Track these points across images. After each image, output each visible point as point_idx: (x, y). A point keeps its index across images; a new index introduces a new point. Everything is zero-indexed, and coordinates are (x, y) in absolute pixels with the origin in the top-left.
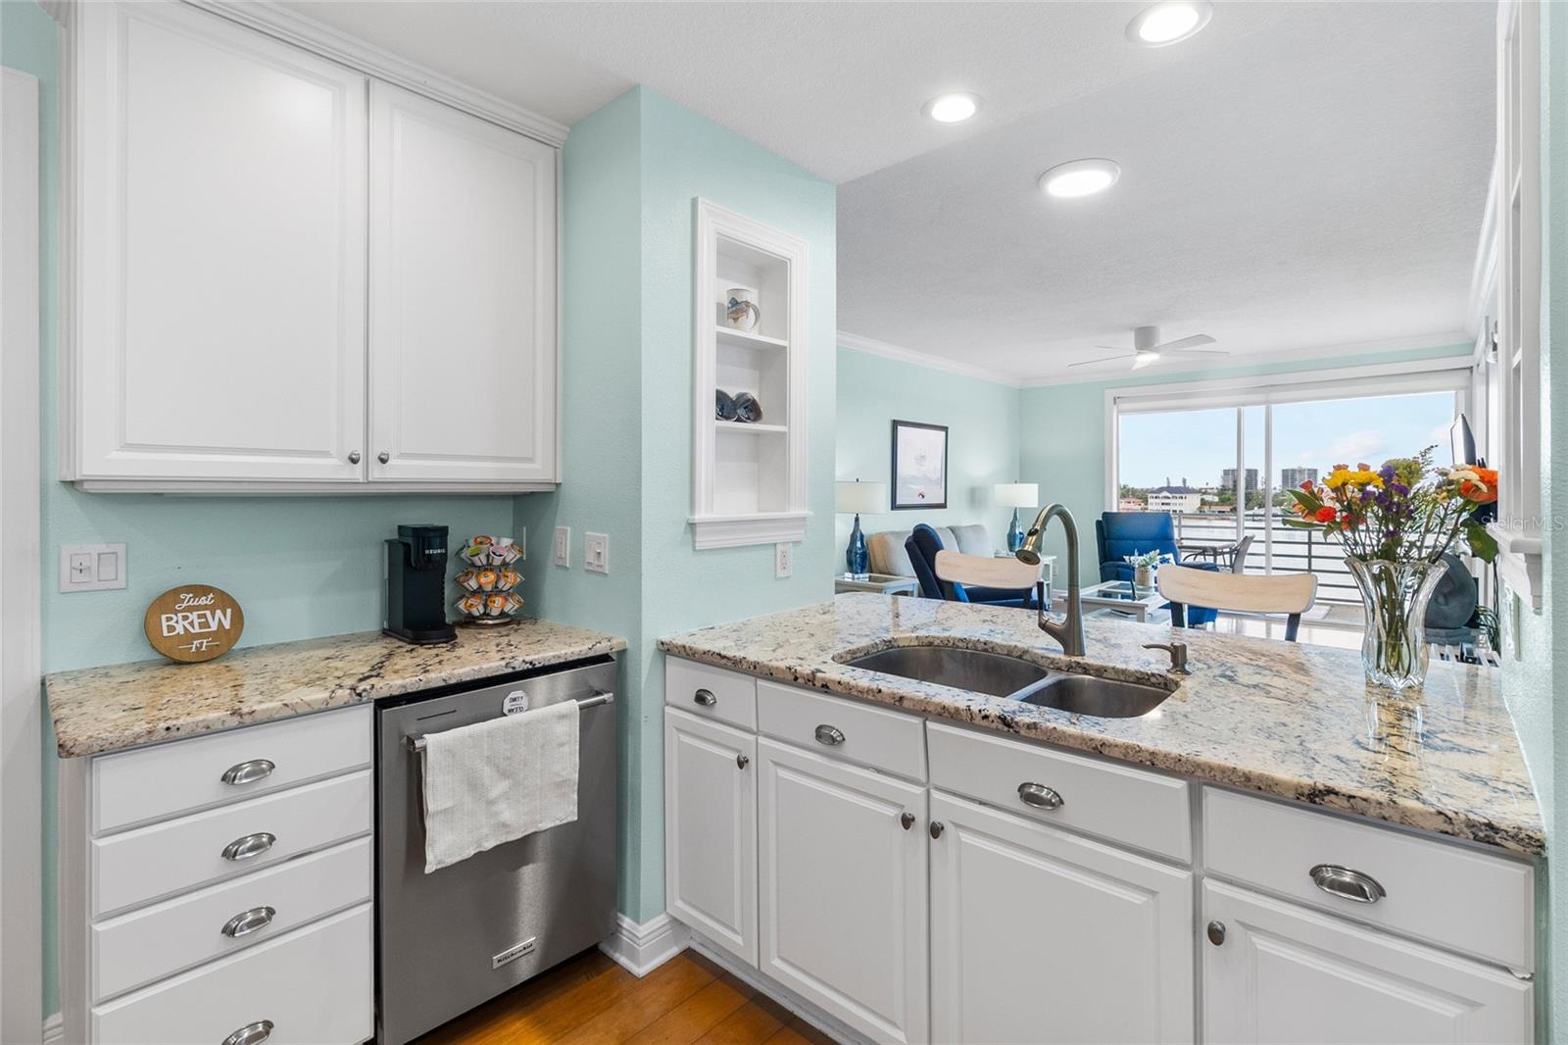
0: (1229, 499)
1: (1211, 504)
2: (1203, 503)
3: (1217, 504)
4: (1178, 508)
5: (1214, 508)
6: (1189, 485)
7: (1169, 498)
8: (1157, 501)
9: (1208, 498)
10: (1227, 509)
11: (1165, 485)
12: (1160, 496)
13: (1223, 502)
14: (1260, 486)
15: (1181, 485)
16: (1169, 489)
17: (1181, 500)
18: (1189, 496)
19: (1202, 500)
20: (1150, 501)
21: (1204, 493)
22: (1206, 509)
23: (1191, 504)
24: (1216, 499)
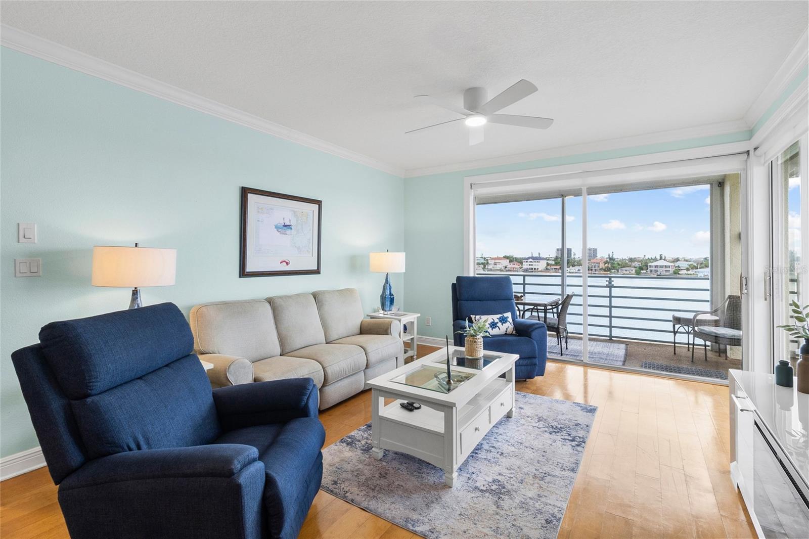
0: (559, 263)
1: (551, 265)
2: (548, 264)
3: (554, 265)
4: (536, 267)
5: (552, 267)
6: (542, 256)
7: (532, 262)
8: (527, 263)
9: (550, 262)
10: (558, 267)
11: (530, 256)
12: (528, 261)
13: (556, 264)
14: (572, 257)
15: (538, 256)
16: (533, 258)
17: (538, 263)
18: (541, 261)
19: (547, 263)
20: (524, 263)
21: (549, 260)
22: (549, 267)
23: (542, 265)
24: (553, 263)
